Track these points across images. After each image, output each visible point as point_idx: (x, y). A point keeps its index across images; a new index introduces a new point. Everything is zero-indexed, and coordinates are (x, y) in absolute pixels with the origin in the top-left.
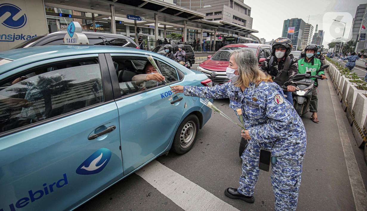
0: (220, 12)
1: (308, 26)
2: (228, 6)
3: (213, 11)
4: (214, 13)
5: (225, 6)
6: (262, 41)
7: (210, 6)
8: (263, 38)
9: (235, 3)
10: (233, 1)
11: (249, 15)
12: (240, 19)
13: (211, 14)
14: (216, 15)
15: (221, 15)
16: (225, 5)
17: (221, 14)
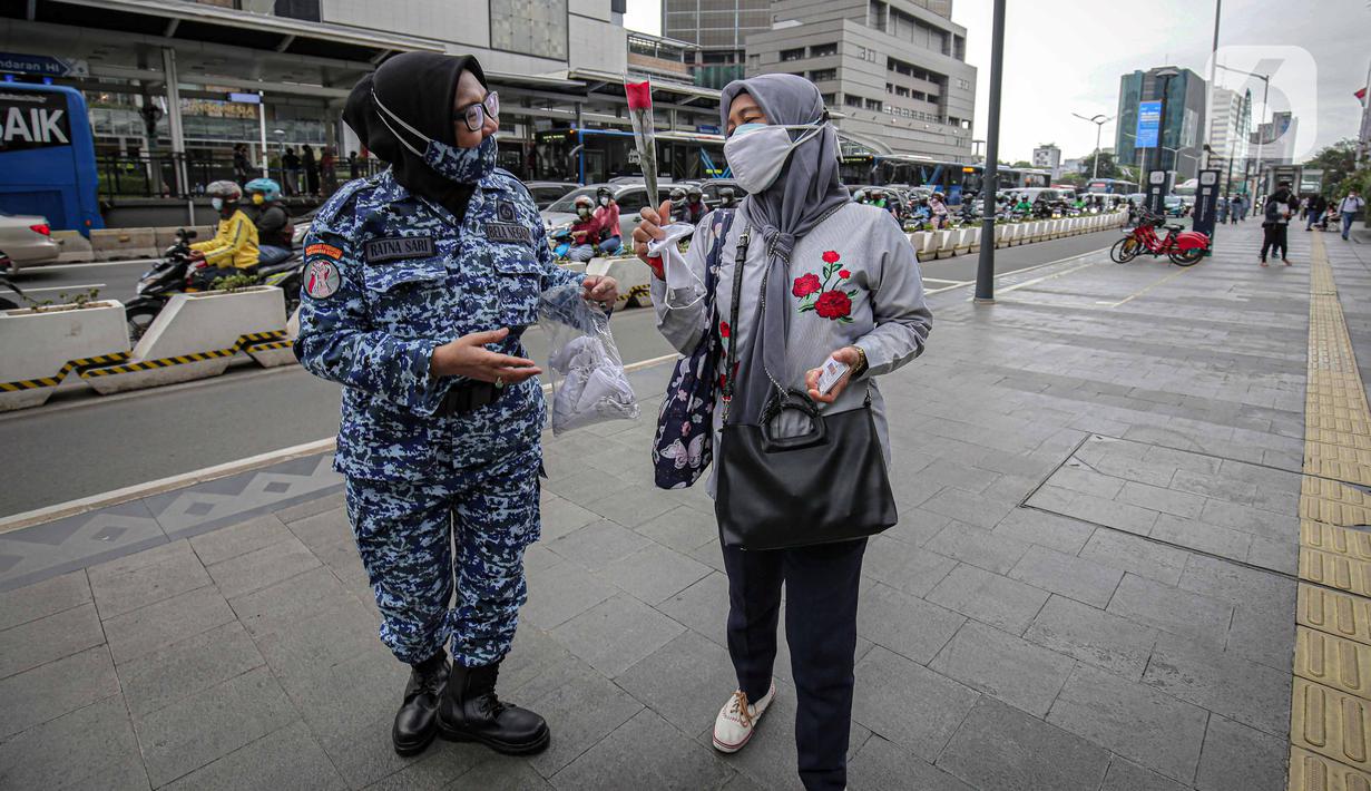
0: (831, 47)
1: (1222, 96)
2: (864, 24)
3: (807, 43)
4: (808, 51)
5: (847, 24)
6: (1047, 154)
7: (794, 23)
8: (1052, 146)
9: (895, 12)
10: (885, 4)
11: (960, 55)
12: (920, 73)
13: (799, 52)
14: (818, 55)
15: (835, 57)
16: (850, 19)
17: (835, 53)
